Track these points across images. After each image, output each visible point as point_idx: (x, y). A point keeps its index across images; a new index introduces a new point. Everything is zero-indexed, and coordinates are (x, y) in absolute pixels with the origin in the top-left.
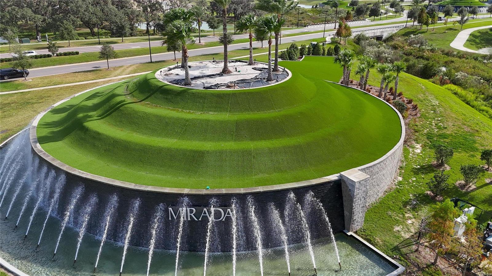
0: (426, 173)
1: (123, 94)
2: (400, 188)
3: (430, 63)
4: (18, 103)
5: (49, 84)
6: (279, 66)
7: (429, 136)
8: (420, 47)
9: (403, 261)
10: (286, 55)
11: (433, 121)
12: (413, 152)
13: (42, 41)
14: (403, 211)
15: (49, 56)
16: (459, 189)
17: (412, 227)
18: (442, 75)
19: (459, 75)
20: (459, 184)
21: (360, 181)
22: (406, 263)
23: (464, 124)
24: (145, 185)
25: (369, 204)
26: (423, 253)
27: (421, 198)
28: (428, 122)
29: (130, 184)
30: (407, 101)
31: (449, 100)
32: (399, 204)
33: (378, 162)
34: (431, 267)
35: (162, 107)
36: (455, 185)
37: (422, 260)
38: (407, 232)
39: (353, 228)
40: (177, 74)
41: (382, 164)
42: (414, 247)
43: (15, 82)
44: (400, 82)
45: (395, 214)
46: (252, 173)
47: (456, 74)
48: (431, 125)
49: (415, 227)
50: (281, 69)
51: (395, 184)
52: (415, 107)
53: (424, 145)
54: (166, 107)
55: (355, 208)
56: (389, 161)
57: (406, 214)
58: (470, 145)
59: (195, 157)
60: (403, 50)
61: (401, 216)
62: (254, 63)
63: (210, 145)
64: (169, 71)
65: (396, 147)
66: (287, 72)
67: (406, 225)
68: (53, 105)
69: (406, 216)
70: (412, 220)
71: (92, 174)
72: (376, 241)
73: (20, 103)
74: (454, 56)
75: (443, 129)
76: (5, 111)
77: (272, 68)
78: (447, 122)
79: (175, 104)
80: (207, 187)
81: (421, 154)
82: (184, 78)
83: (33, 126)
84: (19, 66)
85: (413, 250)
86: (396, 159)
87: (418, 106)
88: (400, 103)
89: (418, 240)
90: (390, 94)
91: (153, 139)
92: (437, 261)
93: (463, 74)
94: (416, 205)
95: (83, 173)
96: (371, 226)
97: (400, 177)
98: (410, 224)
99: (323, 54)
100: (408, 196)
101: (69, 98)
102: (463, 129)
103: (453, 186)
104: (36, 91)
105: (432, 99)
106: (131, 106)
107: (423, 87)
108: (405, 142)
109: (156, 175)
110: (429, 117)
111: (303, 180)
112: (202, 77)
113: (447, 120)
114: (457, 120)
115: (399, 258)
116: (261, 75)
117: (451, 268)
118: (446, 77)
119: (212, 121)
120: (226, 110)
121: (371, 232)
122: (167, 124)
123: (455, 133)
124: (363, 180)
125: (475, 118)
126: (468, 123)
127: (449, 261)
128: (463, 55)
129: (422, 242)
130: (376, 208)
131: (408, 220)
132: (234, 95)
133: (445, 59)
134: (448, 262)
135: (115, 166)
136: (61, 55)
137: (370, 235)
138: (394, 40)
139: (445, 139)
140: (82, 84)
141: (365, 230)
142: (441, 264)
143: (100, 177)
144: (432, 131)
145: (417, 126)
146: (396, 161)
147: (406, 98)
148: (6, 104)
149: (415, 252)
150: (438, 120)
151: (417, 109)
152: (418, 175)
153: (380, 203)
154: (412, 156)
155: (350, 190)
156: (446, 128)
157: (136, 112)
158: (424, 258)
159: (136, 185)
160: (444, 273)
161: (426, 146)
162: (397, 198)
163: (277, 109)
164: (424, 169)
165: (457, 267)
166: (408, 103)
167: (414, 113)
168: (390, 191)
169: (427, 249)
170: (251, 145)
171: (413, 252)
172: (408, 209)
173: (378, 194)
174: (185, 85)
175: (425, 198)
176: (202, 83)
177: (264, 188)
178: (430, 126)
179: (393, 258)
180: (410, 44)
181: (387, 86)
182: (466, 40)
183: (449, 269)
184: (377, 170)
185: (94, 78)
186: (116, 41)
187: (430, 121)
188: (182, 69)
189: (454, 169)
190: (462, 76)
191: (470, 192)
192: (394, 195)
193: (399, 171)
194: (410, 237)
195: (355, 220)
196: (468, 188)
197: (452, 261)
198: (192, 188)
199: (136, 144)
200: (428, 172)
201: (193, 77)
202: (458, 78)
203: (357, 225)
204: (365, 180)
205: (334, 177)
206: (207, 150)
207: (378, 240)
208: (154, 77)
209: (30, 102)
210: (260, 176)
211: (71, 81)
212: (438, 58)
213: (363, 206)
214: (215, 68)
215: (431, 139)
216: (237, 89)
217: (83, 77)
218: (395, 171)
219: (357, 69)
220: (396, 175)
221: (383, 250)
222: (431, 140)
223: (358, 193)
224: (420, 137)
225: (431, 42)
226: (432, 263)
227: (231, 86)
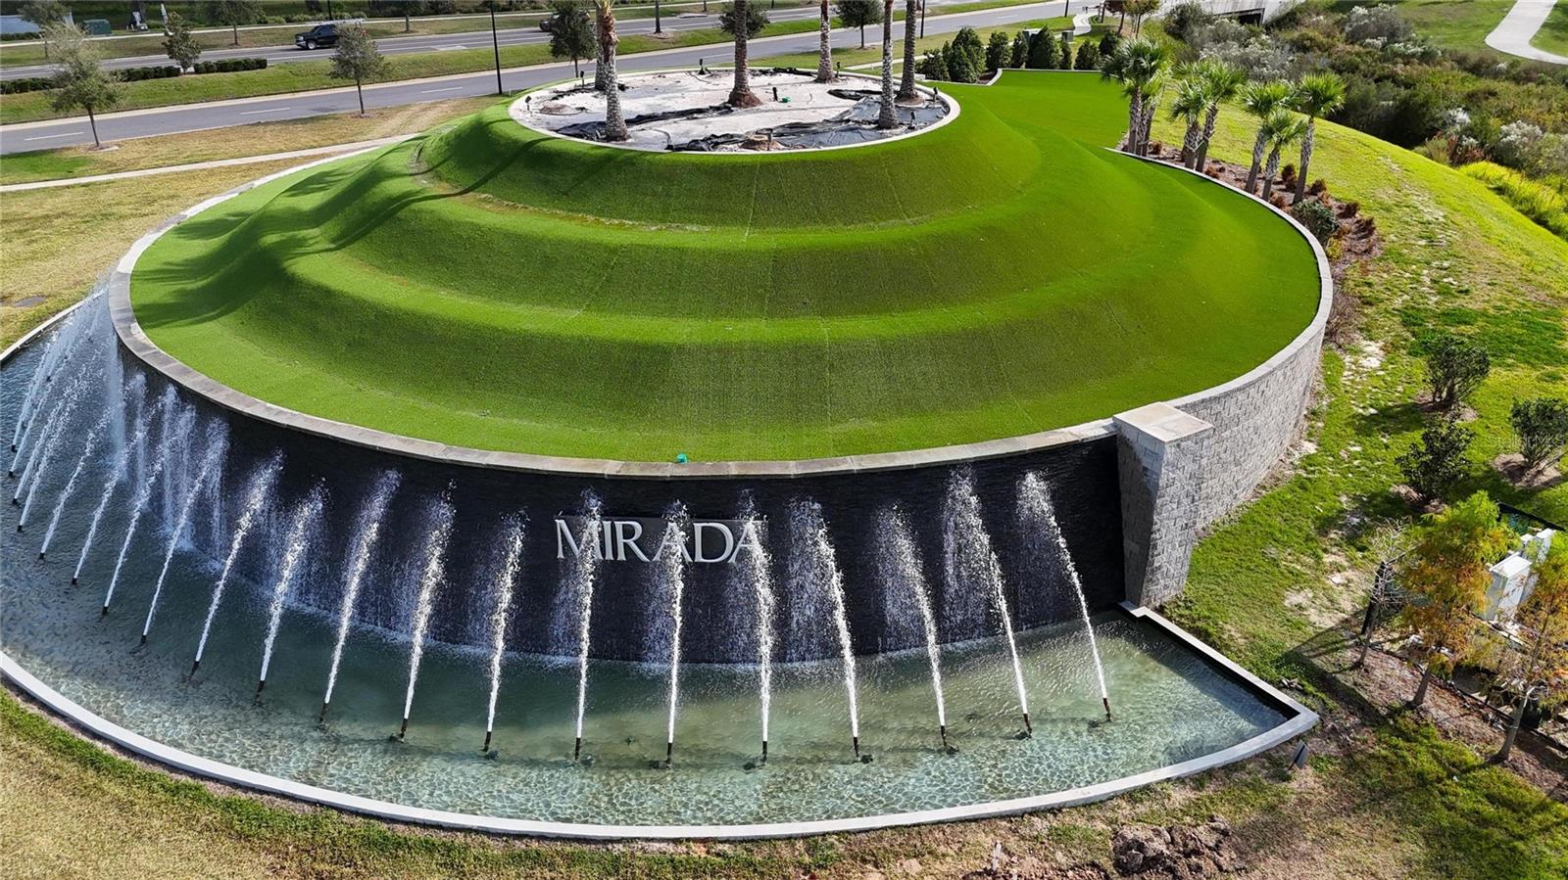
0: (1398, 431)
1: (406, 172)
2: (1310, 476)
3: (1418, 95)
4: (75, 215)
5: (173, 158)
6: (917, 85)
7: (1410, 318)
8: (1384, 45)
9: (1314, 696)
10: (942, 65)
11: (1425, 272)
12: (1353, 367)
13: (149, 27)
14: (1316, 547)
15: (171, 72)
16: (1503, 481)
17: (1345, 596)
18: (1457, 133)
19: (1514, 133)
20: (1504, 464)
21: (1181, 440)
22: (1323, 700)
23: (1527, 281)
24: (479, 449)
25: (1204, 525)
26: (1378, 674)
27: (1375, 506)
28: (1407, 275)
29: (430, 446)
30: (1340, 208)
31: (1479, 207)
32: (1303, 524)
33: (1238, 386)
34: (1403, 714)
35: (531, 208)
36: (1491, 469)
37: (1375, 694)
38: (1327, 608)
39: (1150, 593)
40: (582, 109)
41: (1252, 391)
42: (1349, 654)
43: (66, 152)
44: (1317, 150)
45: (1289, 554)
46: (826, 416)
47: (1504, 128)
48: (1418, 281)
49: (1356, 595)
50: (926, 92)
51: (1292, 463)
52: (1367, 228)
53: (1392, 344)
54: (545, 210)
55: (1159, 530)
56: (1275, 383)
57: (1326, 555)
58: (1545, 344)
59: (640, 364)
60: (1330, 55)
61: (1310, 561)
62: (836, 76)
63: (690, 329)
64: (554, 98)
65: (1300, 341)
66: (943, 103)
67: (1324, 589)
68: (182, 213)
69: (1324, 560)
70: (1346, 573)
71: (308, 413)
72: (1225, 637)
73: (82, 217)
74: (1496, 75)
75: (1458, 294)
76: (33, 238)
77: (895, 92)
78: (1471, 275)
79: (574, 201)
80: (680, 457)
81: (1382, 373)
82: (605, 120)
83: (119, 273)
84: (75, 102)
85: (1345, 664)
86: (1300, 381)
87: (1376, 223)
88: (1316, 212)
89: (1363, 633)
90: (1284, 187)
91: (501, 310)
92: (1425, 699)
93: (1527, 128)
94: (1359, 527)
95: (280, 413)
96: (1212, 590)
97: (1310, 441)
98: (1338, 585)
99: (1065, 65)
100: (1335, 501)
101: (232, 193)
102: (1523, 295)
103: (1486, 469)
104: (130, 179)
105: (1422, 204)
106: (432, 208)
107: (1395, 166)
108: (1330, 334)
109: (515, 421)
110: (1413, 257)
111: (993, 436)
112: (665, 116)
113: (1471, 266)
114: (1502, 269)
115: (1300, 687)
116: (857, 111)
117: (1471, 718)
118: (1472, 140)
119: (694, 251)
120: (740, 219)
121: (1210, 610)
122: (548, 262)
123: (1495, 307)
124: (1188, 438)
125: (1564, 264)
126: (1540, 278)
127: (1462, 698)
128: (1527, 72)
129: (1376, 640)
130: (1228, 535)
131: (1332, 572)
132: (769, 169)
133: (1466, 84)
134: (1461, 702)
135: (382, 393)
136: (208, 68)
137: (1205, 617)
138: (1302, 25)
139: (1463, 327)
140: (280, 160)
141: (1191, 602)
142: (1438, 707)
143: (335, 425)
144: (1421, 301)
145: (1369, 285)
146: (1298, 387)
147: (1336, 200)
148: (37, 219)
149: (1351, 669)
150: (1441, 269)
151: (1371, 232)
152: (1369, 436)
153: (1243, 522)
154: (1352, 377)
155: (1145, 469)
156: (1467, 292)
157: (447, 224)
158: (1381, 687)
159: (451, 450)
160: (1447, 733)
161: (1397, 348)
162: (1296, 505)
163: (909, 217)
164: (1391, 417)
165: (1490, 716)
166: (1342, 216)
167: (1362, 245)
168: (1276, 485)
169: (1390, 661)
170: (823, 329)
171: (1345, 670)
172: (1332, 539)
173: (1235, 492)
174: (608, 139)
175: (1389, 506)
176: (662, 134)
177: (862, 459)
178: (1414, 286)
179: (1280, 687)
180: (1353, 38)
181: (1274, 155)
182: (1541, 23)
183: (1463, 721)
184: (1234, 410)
185: (316, 141)
186: (385, 28)
187: (1414, 272)
188: (596, 93)
189: (1488, 419)
190: (1524, 135)
191: (1540, 490)
192: (1289, 497)
193: (1306, 424)
194: (1337, 625)
195: (1160, 567)
196: (1535, 476)
197: (1473, 698)
198: (629, 457)
199: (450, 324)
200: (1402, 429)
201: (633, 117)
202: (1510, 143)
203: (1166, 587)
204: (1198, 439)
205: (1092, 429)
206: (679, 342)
207: (1233, 633)
208: (507, 117)
209: (113, 214)
210: (853, 426)
211: (243, 151)
212: (1446, 83)
213: (1186, 524)
214: (707, 90)
215: (1414, 325)
216: (777, 150)
217: (281, 139)
218: (1294, 422)
219: (1177, 99)
220: (1296, 438)
221: (1248, 663)
222: (1416, 329)
223: (1172, 481)
224: (1381, 321)
225: (1425, 32)
226: (1409, 703)
227: (758, 143)
